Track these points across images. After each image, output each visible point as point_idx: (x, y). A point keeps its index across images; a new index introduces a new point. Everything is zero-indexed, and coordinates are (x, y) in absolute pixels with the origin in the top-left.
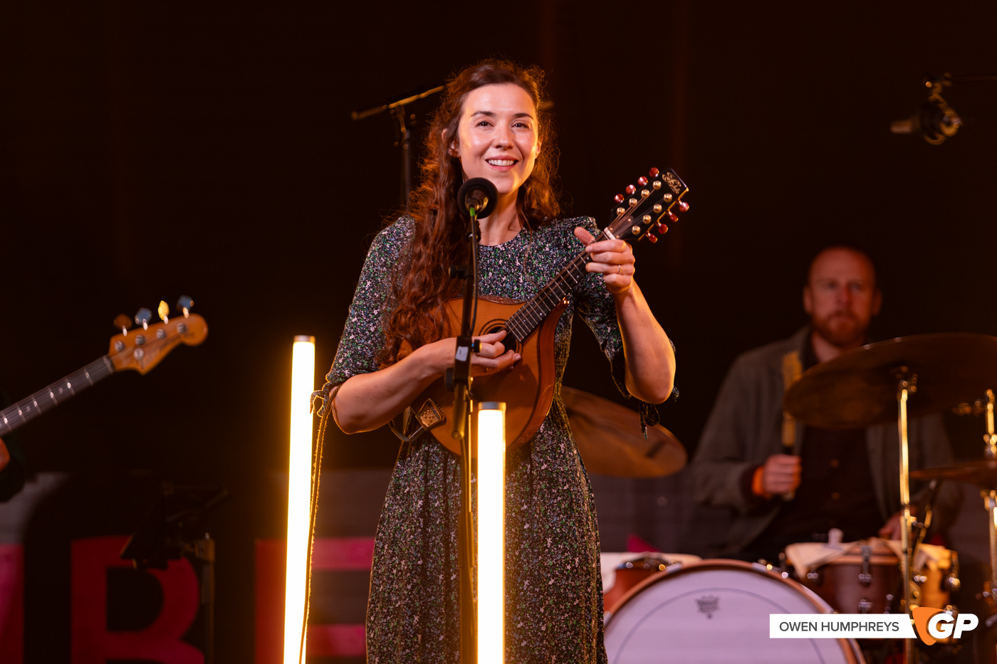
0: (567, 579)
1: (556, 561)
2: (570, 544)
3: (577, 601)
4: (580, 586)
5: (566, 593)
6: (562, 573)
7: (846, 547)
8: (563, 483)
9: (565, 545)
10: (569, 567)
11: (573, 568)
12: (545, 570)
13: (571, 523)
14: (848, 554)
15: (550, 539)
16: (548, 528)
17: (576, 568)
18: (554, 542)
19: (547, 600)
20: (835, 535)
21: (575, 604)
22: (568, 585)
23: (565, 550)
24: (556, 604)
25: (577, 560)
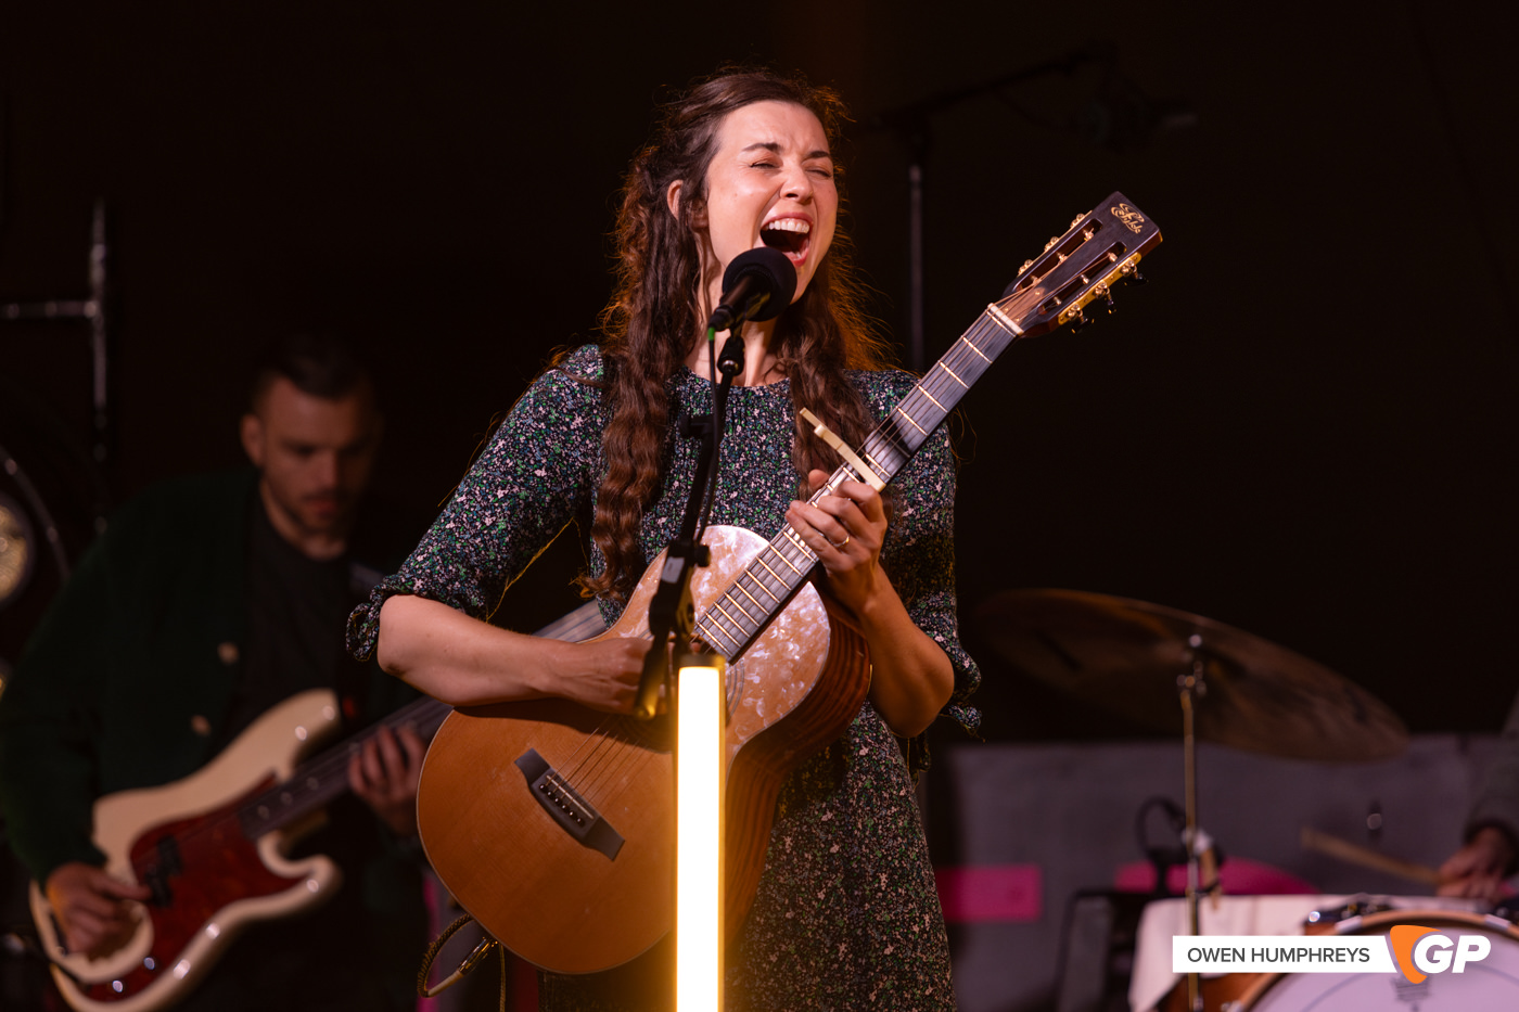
0: (915, 949)
2: (914, 888)
3: (931, 990)
5: (912, 972)
6: (905, 937)
9: (907, 890)
10: (916, 929)
11: (922, 930)
12: (877, 929)
16: (880, 855)
17: (927, 933)
18: (891, 882)
19: (881, 980)
21: (927, 993)
22: (916, 959)
23: (908, 899)
25: (926, 919)
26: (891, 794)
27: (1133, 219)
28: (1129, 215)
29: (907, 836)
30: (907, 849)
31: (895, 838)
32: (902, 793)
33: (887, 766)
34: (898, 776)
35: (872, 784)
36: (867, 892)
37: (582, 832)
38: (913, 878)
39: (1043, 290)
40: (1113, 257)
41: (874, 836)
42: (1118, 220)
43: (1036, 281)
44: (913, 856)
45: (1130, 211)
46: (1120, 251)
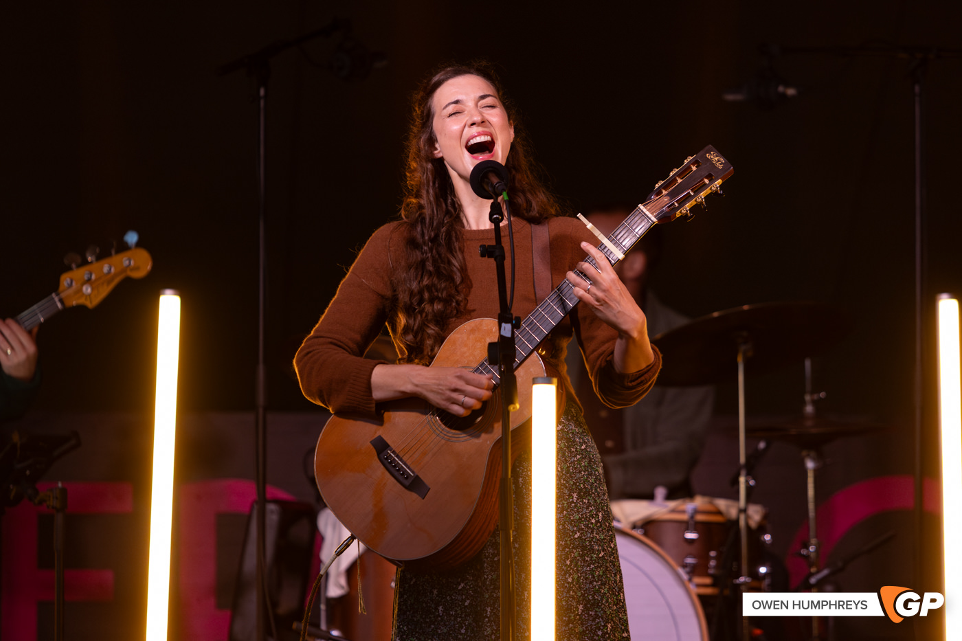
0: (592, 532)
1: (582, 515)
2: (593, 498)
3: (602, 553)
4: (604, 539)
5: (591, 545)
6: (587, 526)
7: (672, 504)
8: (580, 443)
9: (589, 500)
10: (593, 521)
11: (597, 522)
12: (571, 524)
13: (593, 480)
14: (673, 511)
15: (575, 494)
16: (572, 483)
17: (600, 522)
18: (580, 497)
19: (573, 552)
20: (660, 492)
21: (600, 556)
22: (593, 538)
23: (589, 505)
24: (581, 556)
25: (600, 514)
26: (577, 448)
27: (718, 161)
28: (716, 159)
29: (588, 471)
30: (588, 478)
31: (580, 472)
32: (583, 448)
33: (573, 433)
34: (580, 438)
35: (565, 445)
36: (565, 505)
37: (407, 483)
38: (592, 493)
39: (669, 198)
40: (707, 181)
41: (567, 473)
42: (710, 161)
43: (664, 192)
44: (591, 481)
45: (717, 156)
46: (712, 178)
